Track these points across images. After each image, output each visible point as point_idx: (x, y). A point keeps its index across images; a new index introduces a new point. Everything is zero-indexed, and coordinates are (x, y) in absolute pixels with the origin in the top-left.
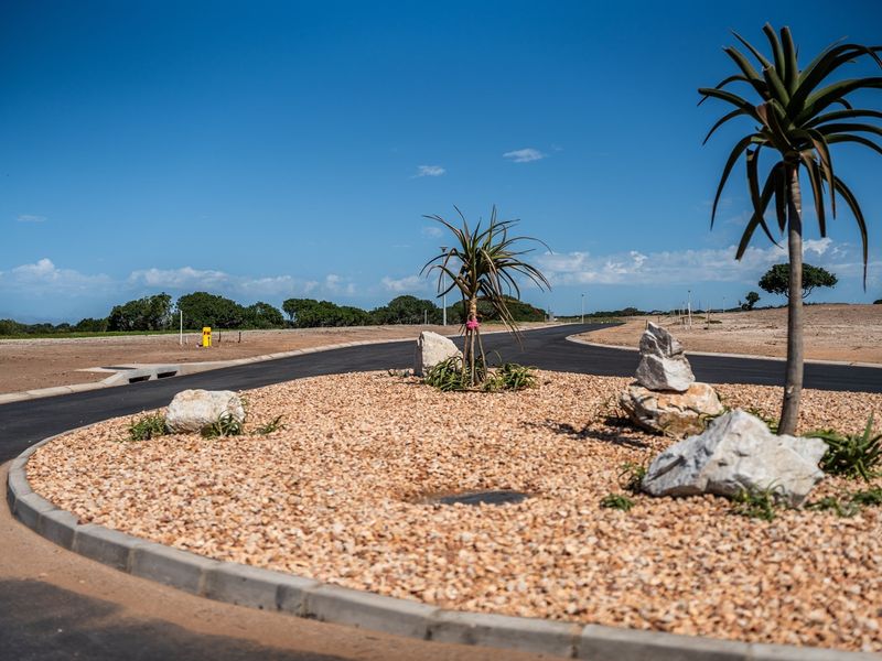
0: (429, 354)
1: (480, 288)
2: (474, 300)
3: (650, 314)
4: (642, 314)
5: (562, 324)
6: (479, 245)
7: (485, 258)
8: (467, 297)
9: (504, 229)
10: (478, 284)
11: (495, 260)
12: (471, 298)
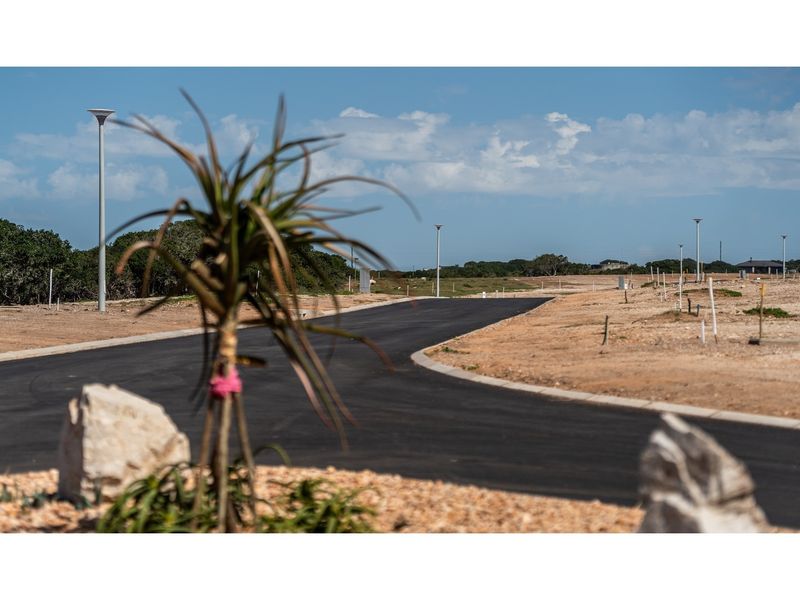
0: (102, 444)
1: (247, 297)
2: (231, 326)
3: (597, 269)
4: (578, 269)
5: (389, 300)
6: (246, 193)
7: (259, 226)
8: (212, 318)
9: (306, 154)
10: (241, 288)
11: (281, 231)
12: (223, 319)
